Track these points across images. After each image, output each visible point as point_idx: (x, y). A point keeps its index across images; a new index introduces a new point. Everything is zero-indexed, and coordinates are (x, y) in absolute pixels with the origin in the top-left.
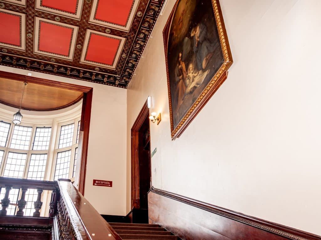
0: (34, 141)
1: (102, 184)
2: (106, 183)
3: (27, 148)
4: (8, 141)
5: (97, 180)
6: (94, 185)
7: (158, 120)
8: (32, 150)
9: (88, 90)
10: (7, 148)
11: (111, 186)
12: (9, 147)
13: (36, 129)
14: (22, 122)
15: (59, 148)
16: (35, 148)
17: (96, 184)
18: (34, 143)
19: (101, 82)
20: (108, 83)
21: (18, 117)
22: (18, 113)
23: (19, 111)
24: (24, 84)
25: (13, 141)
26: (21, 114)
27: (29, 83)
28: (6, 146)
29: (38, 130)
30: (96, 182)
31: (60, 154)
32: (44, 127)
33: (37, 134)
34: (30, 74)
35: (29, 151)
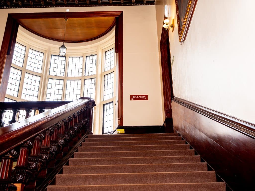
0: (85, 68)
1: (139, 98)
2: (142, 97)
3: (80, 75)
4: (65, 71)
5: (134, 95)
6: (131, 100)
7: (172, 27)
8: (85, 76)
9: (119, 14)
10: (65, 77)
11: (147, 99)
12: (66, 76)
13: (86, 57)
14: (67, 53)
15: (105, 71)
16: (87, 74)
17: (133, 99)
18: (85, 70)
19: (130, 4)
20: (137, 4)
21: (62, 50)
22: (63, 46)
23: (63, 44)
24: (65, 20)
25: (70, 71)
26: (66, 47)
27: (68, 18)
28: (64, 76)
29: (88, 58)
30: (133, 97)
31: (106, 76)
32: (92, 55)
33: (87, 62)
34: (68, 10)
35: (82, 77)
